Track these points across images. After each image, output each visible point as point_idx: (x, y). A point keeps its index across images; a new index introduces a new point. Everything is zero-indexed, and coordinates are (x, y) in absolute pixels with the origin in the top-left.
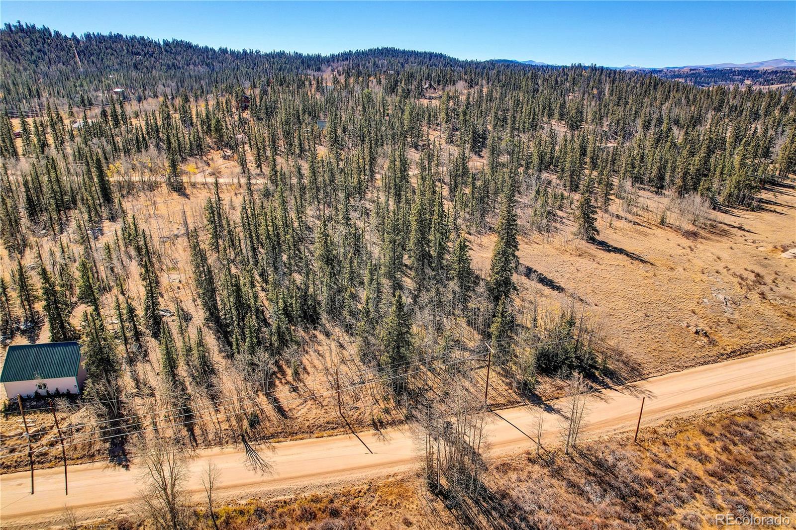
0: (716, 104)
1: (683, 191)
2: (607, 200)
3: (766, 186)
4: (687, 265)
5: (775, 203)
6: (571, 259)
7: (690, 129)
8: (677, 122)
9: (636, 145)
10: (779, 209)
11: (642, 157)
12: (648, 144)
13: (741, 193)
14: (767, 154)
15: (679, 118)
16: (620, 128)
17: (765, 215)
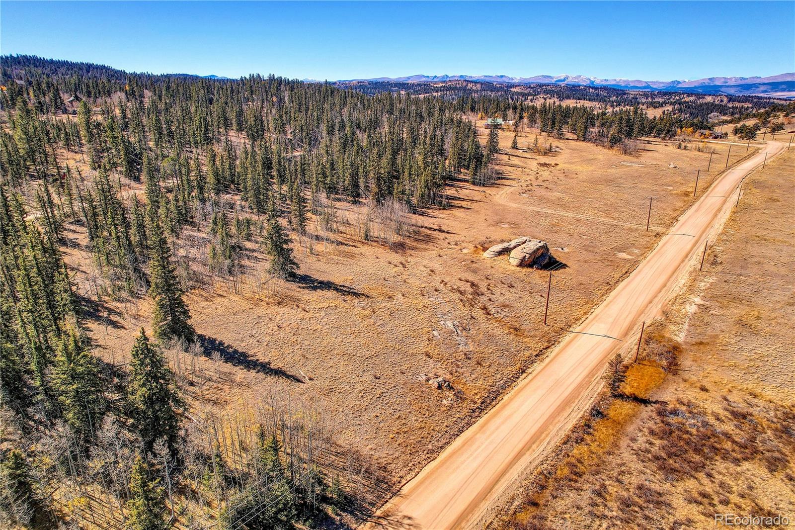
0: (388, 108)
1: (380, 198)
2: (303, 219)
3: (448, 182)
4: (404, 288)
5: (459, 199)
6: (269, 311)
7: (372, 132)
8: (358, 126)
9: (323, 152)
10: (464, 204)
11: (332, 164)
12: (335, 149)
13: (432, 193)
14: (441, 152)
15: (360, 121)
16: (304, 134)
17: (456, 212)
